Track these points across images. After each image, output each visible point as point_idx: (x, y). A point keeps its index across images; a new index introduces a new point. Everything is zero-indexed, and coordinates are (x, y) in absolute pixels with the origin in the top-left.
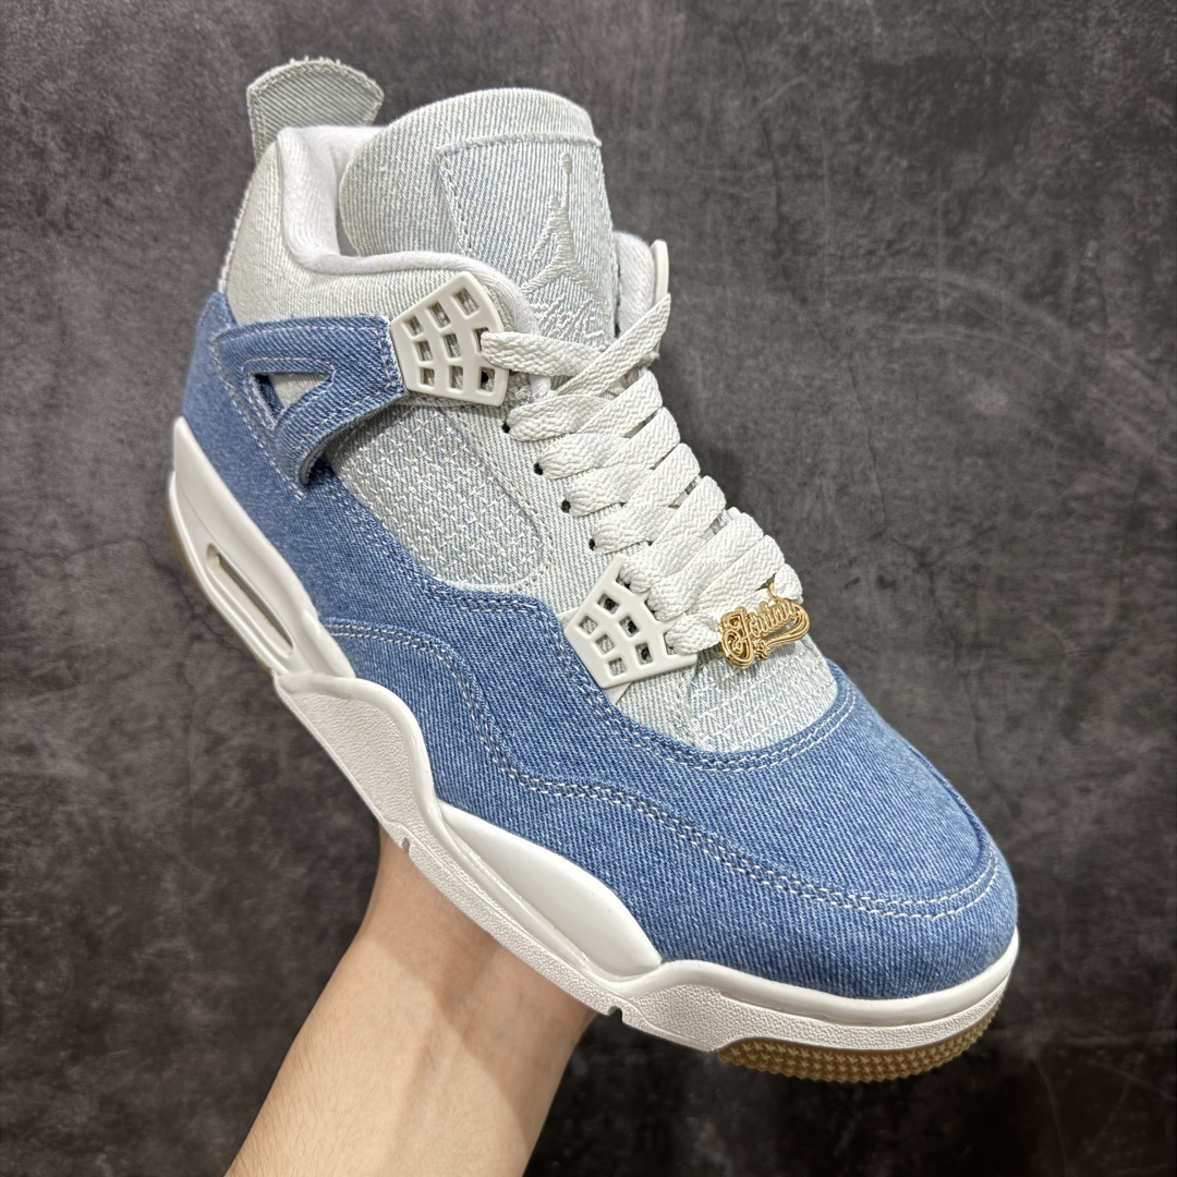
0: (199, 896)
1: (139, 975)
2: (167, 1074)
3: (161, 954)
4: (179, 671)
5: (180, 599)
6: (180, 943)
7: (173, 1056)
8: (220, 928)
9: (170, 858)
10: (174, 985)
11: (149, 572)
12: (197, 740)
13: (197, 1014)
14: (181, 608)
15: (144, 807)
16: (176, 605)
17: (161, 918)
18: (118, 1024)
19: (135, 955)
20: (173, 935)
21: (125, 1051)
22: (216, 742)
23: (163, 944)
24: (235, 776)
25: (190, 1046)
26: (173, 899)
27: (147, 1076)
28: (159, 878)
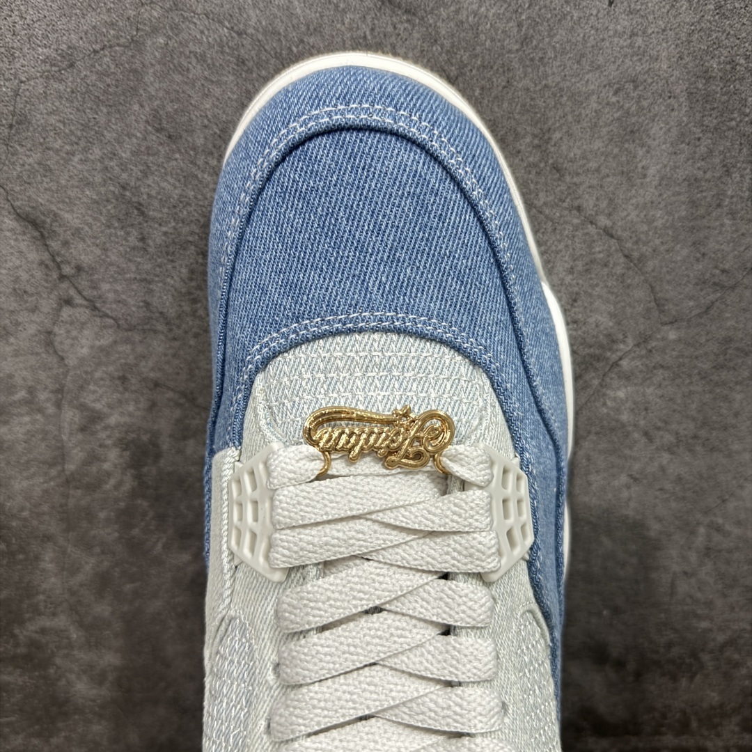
0: (80, 578)
1: (22, 650)
2: (54, 741)
3: (43, 631)
4: (48, 339)
5: (46, 256)
6: (61, 621)
7: (60, 725)
8: (103, 609)
9: (48, 538)
10: (58, 661)
11: (9, 222)
12: (70, 416)
13: (82, 689)
14: (47, 266)
15: (19, 485)
16: (41, 263)
17: (41, 597)
18: (4, 694)
19: (17, 631)
20: (54, 614)
21: (13, 719)
22: (92, 419)
23: (46, 622)
24: (113, 458)
25: (77, 717)
26: (53, 580)
27: (35, 741)
28: (37, 558)
